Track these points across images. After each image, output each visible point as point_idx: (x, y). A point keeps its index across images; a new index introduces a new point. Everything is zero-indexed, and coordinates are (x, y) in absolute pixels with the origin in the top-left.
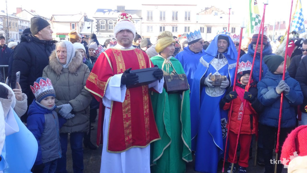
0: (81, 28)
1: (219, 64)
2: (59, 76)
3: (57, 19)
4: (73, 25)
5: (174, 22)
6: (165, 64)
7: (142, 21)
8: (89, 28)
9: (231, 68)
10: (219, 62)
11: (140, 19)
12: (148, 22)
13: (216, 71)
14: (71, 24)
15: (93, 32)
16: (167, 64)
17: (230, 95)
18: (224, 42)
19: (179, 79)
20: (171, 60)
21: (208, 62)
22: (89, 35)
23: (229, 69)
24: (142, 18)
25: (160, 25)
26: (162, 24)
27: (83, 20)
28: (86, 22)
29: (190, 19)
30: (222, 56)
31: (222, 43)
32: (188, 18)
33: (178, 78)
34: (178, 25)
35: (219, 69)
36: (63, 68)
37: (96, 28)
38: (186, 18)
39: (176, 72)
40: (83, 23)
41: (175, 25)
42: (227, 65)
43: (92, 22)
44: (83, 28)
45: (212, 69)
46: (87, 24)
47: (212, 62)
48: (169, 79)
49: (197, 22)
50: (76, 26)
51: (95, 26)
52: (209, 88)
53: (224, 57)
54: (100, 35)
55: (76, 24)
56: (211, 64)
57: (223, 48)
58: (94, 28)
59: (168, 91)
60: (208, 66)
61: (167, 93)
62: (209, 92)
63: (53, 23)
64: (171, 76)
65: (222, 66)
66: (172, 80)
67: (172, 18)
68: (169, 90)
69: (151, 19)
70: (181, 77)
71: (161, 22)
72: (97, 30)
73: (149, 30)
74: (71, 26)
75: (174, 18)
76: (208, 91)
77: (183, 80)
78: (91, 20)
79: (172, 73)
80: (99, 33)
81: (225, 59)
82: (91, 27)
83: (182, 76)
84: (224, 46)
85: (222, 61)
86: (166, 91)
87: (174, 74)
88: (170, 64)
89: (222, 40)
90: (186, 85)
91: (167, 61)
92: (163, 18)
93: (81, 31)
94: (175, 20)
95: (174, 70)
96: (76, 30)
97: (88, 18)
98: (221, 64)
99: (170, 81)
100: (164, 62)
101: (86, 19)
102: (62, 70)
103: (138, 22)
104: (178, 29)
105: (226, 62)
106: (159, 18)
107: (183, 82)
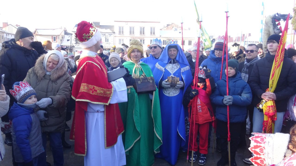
0: (61, 40)
1: (173, 68)
2: (40, 81)
3: (40, 32)
4: (55, 38)
5: (141, 36)
6: (136, 68)
7: (115, 35)
8: (68, 40)
9: (183, 71)
10: (173, 67)
11: (113, 34)
12: (120, 36)
13: (171, 74)
14: (52, 37)
15: (72, 44)
16: (137, 68)
17: (193, 92)
18: (174, 50)
19: (148, 81)
20: (141, 64)
21: (163, 67)
22: (69, 47)
23: (181, 72)
24: (114, 33)
25: (130, 38)
26: (131, 37)
27: (63, 34)
28: (66, 36)
29: (155, 34)
30: (175, 62)
31: (172, 51)
32: (153, 32)
33: (146, 81)
34: (145, 38)
35: (174, 72)
36: (46, 74)
37: (75, 41)
38: (151, 33)
39: (145, 75)
40: (63, 36)
41: (143, 38)
42: (180, 69)
43: (71, 35)
44: (63, 40)
45: (167, 73)
46: (67, 37)
47: (167, 67)
48: (139, 82)
49: (161, 36)
50: (57, 39)
51: (74, 39)
52: (166, 89)
53: (177, 62)
54: (78, 46)
55: (57, 37)
56: (166, 68)
57: (174, 55)
58: (73, 40)
59: (138, 92)
60: (164, 71)
61: (137, 93)
62: (167, 92)
63: (36, 36)
64: (141, 79)
65: (176, 70)
66: (141, 82)
67: (140, 32)
68: (139, 90)
69: (122, 34)
70: (149, 80)
71: (131, 36)
72: (75, 42)
73: (121, 42)
74: (52, 38)
75: (141, 33)
76: (165, 92)
77: (151, 82)
78: (70, 34)
79: (142, 76)
80: (77, 45)
81: (177, 64)
82: (70, 40)
83: (151, 78)
84: (174, 53)
85: (175, 65)
86: (136, 92)
87: (143, 77)
88: (140, 68)
89: (172, 49)
90: (154, 86)
91: (138, 65)
92: (132, 32)
93: (61, 43)
94: (142, 34)
95: (144, 73)
96: (57, 42)
97: (68, 32)
98: (174, 68)
99: (140, 83)
100: (135, 66)
101: (66, 33)
102: (44, 76)
103: (112, 35)
104: (145, 41)
105: (179, 67)
106: (129, 33)
107: (151, 84)
